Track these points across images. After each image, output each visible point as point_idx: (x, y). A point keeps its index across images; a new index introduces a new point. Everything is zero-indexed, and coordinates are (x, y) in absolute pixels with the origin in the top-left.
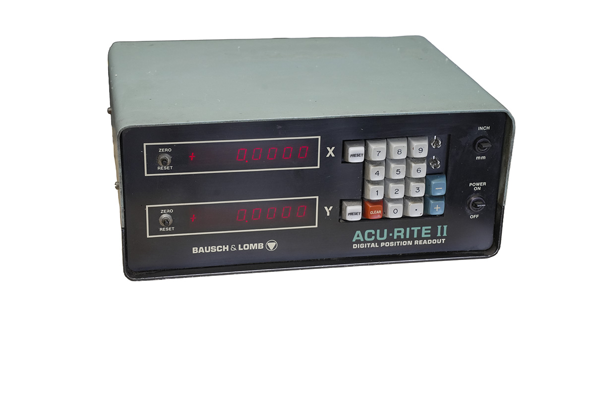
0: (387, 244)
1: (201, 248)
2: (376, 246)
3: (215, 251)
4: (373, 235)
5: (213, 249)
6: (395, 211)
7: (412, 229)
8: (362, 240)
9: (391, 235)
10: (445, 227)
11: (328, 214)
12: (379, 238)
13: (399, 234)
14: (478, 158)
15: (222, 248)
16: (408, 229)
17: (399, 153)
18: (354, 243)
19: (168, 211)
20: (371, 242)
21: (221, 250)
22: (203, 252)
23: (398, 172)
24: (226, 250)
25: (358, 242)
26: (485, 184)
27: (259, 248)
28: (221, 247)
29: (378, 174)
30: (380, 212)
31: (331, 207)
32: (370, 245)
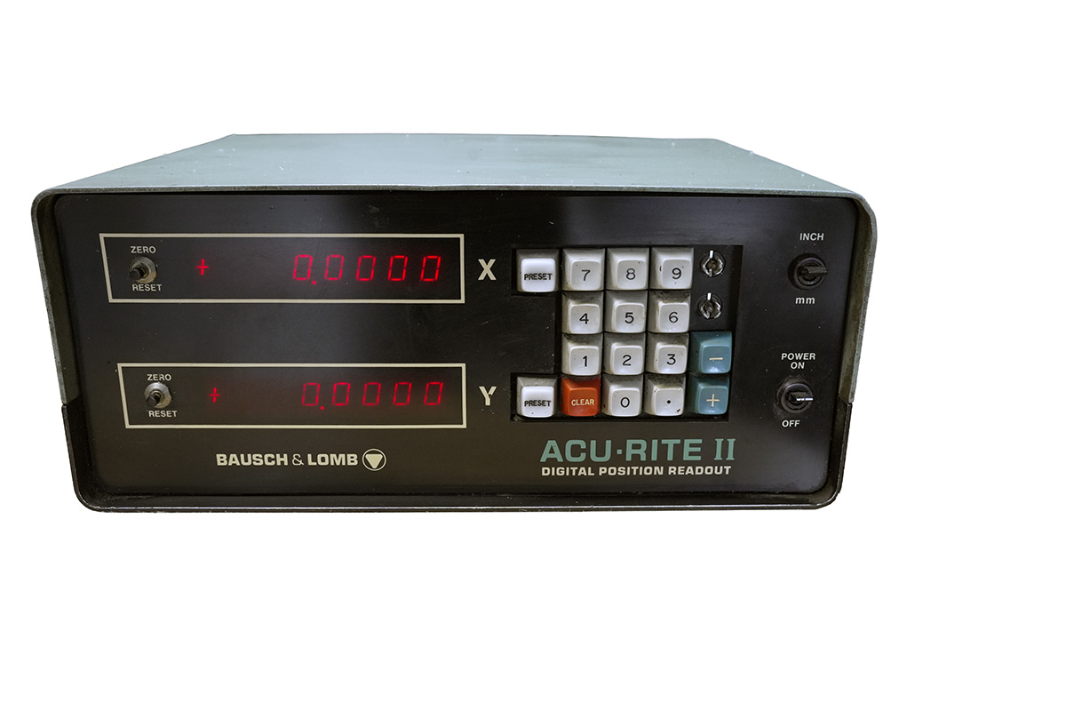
0: (612, 471)
1: (232, 456)
2: (590, 474)
3: (261, 463)
4: (583, 451)
5: (256, 459)
6: (623, 402)
7: (664, 442)
8: (560, 460)
9: (619, 452)
10: (731, 442)
11: (488, 403)
12: (594, 458)
13: (636, 452)
14: (799, 300)
15: (275, 459)
16: (655, 442)
17: (631, 276)
18: (545, 465)
19: (163, 377)
20: (579, 465)
21: (273, 463)
22: (238, 464)
23: (629, 319)
24: (282, 462)
25: (552, 463)
26: (813, 356)
27: (349, 463)
28: (273, 456)
29: (586, 320)
30: (592, 401)
31: (493, 389)
32: (577, 471)
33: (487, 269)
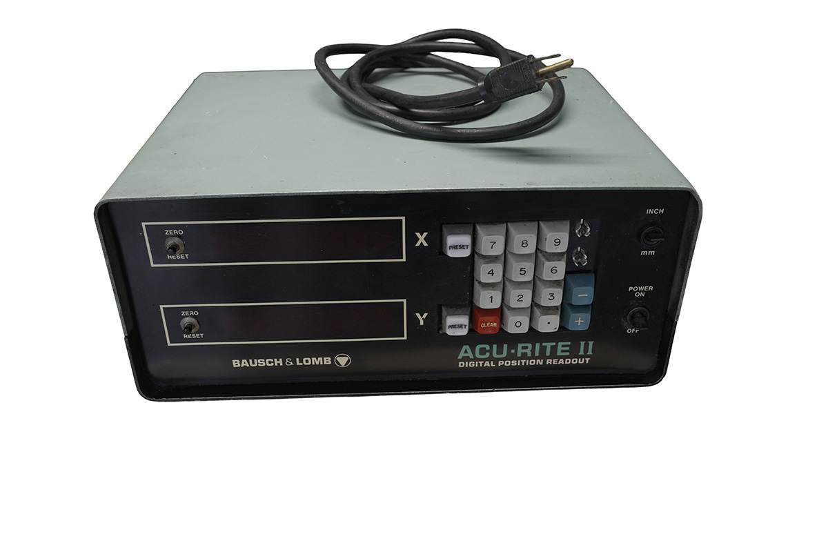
0: (508, 363)
1: (243, 361)
2: (492, 365)
3: (264, 365)
4: (488, 351)
5: (260, 362)
6: (517, 324)
7: (544, 344)
8: (472, 357)
9: (513, 351)
10: (591, 343)
11: (422, 323)
12: (495, 355)
13: (524, 351)
14: (643, 253)
15: (274, 362)
16: (538, 345)
17: (525, 245)
18: (461, 360)
19: (192, 313)
20: (485, 360)
21: (272, 364)
22: (248, 366)
23: (523, 272)
24: (279, 364)
25: (466, 359)
26: (651, 288)
27: (325, 363)
28: (272, 360)
29: (493, 274)
30: (495, 324)
31: (425, 315)
32: (483, 364)
33: (422, 239)
